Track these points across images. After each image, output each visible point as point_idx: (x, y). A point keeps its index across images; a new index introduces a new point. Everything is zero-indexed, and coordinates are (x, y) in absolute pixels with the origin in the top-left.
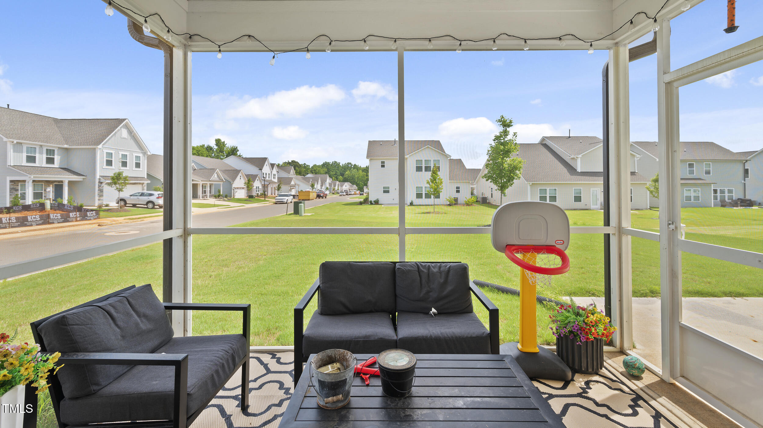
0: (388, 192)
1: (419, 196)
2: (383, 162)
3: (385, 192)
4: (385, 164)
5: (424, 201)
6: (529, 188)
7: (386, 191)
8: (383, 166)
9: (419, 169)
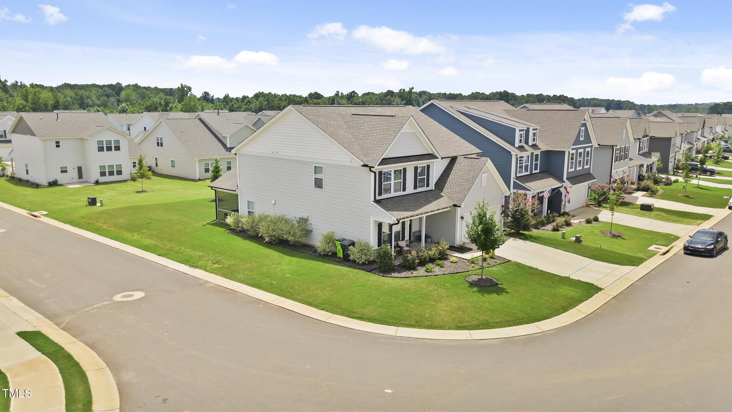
0: (66, 171)
1: (103, 174)
2: (57, 142)
3: (62, 172)
4: (60, 144)
5: (108, 178)
6: (197, 163)
7: (64, 171)
8: (58, 146)
9: (101, 149)
